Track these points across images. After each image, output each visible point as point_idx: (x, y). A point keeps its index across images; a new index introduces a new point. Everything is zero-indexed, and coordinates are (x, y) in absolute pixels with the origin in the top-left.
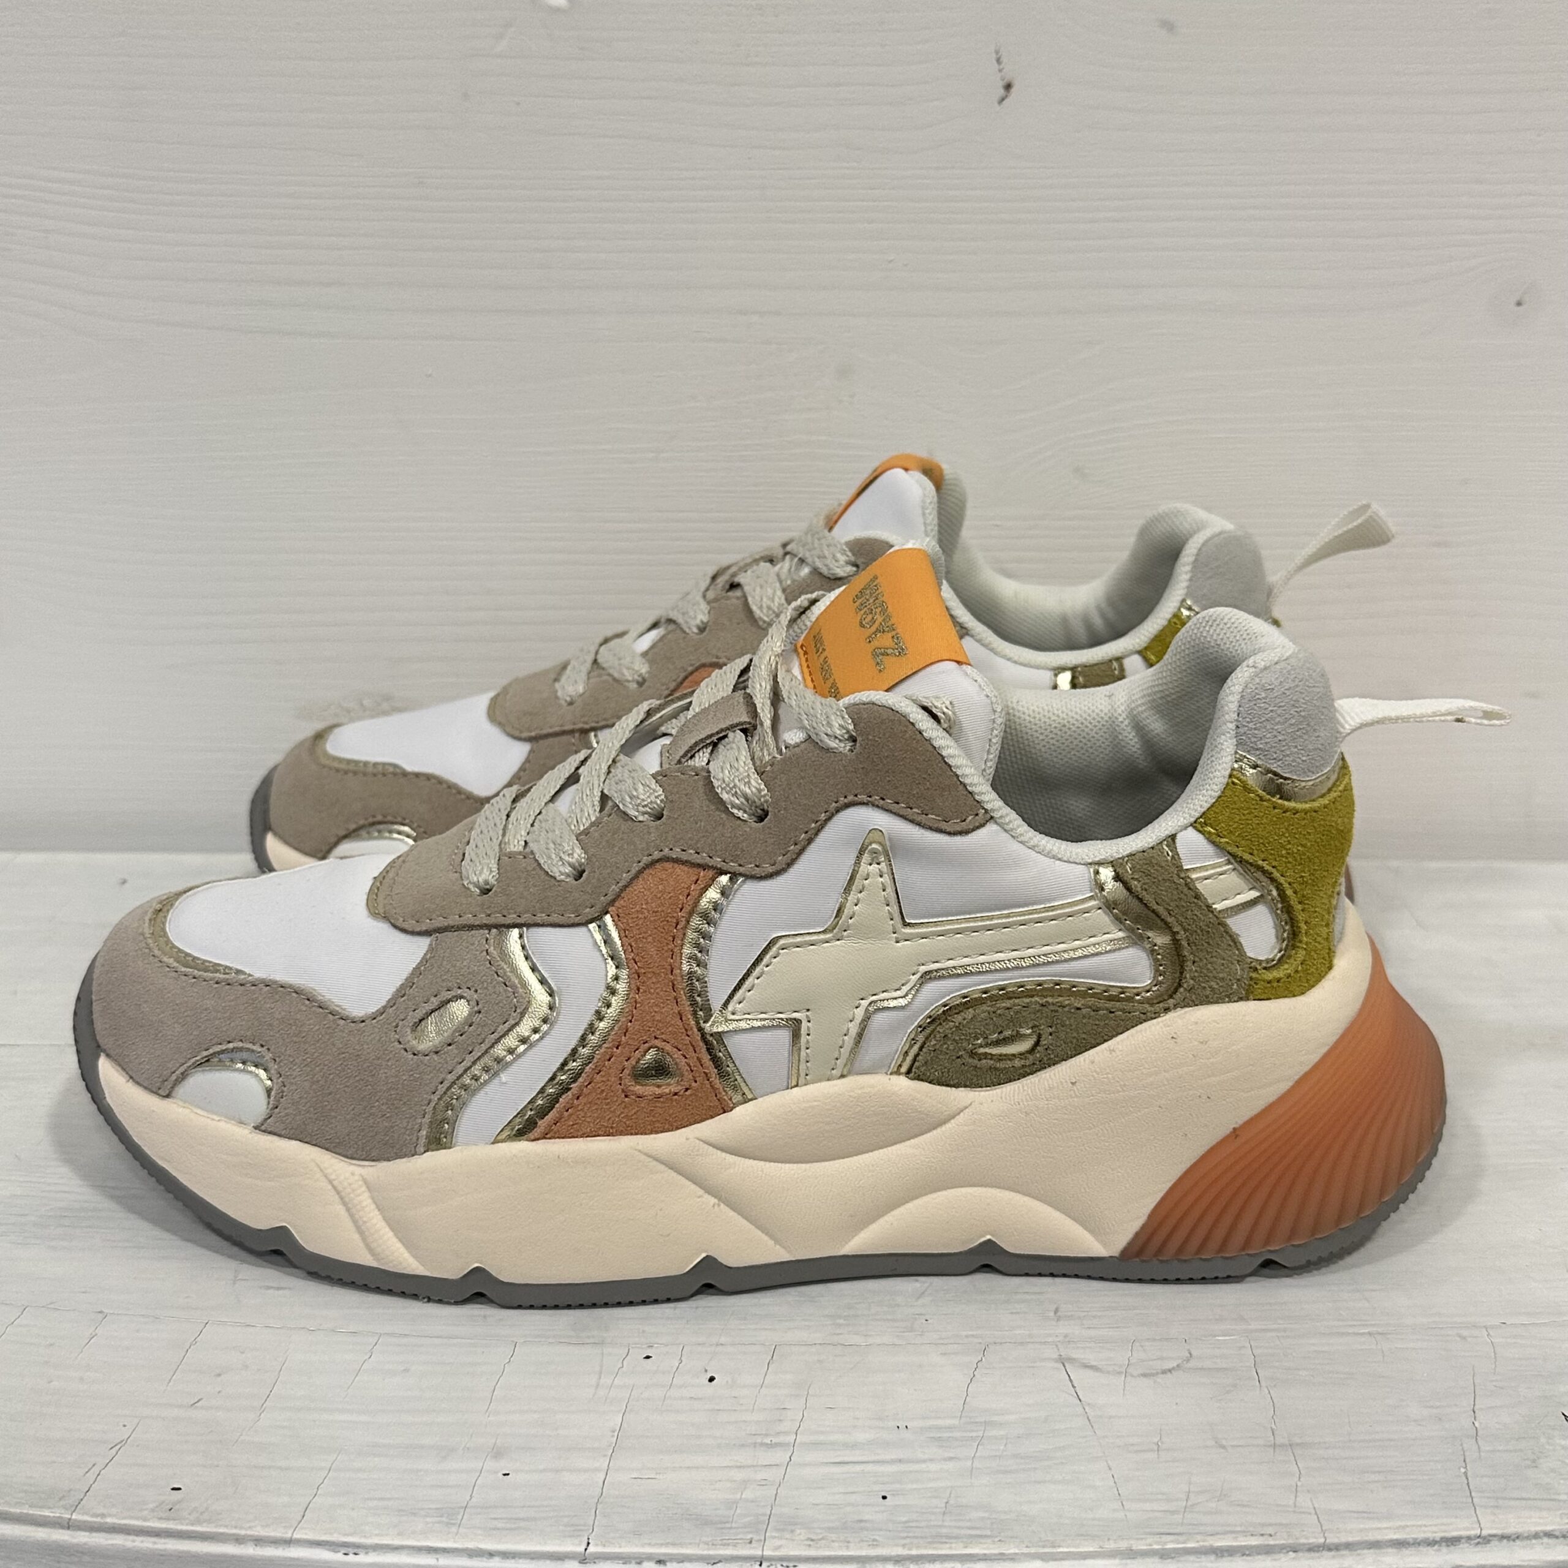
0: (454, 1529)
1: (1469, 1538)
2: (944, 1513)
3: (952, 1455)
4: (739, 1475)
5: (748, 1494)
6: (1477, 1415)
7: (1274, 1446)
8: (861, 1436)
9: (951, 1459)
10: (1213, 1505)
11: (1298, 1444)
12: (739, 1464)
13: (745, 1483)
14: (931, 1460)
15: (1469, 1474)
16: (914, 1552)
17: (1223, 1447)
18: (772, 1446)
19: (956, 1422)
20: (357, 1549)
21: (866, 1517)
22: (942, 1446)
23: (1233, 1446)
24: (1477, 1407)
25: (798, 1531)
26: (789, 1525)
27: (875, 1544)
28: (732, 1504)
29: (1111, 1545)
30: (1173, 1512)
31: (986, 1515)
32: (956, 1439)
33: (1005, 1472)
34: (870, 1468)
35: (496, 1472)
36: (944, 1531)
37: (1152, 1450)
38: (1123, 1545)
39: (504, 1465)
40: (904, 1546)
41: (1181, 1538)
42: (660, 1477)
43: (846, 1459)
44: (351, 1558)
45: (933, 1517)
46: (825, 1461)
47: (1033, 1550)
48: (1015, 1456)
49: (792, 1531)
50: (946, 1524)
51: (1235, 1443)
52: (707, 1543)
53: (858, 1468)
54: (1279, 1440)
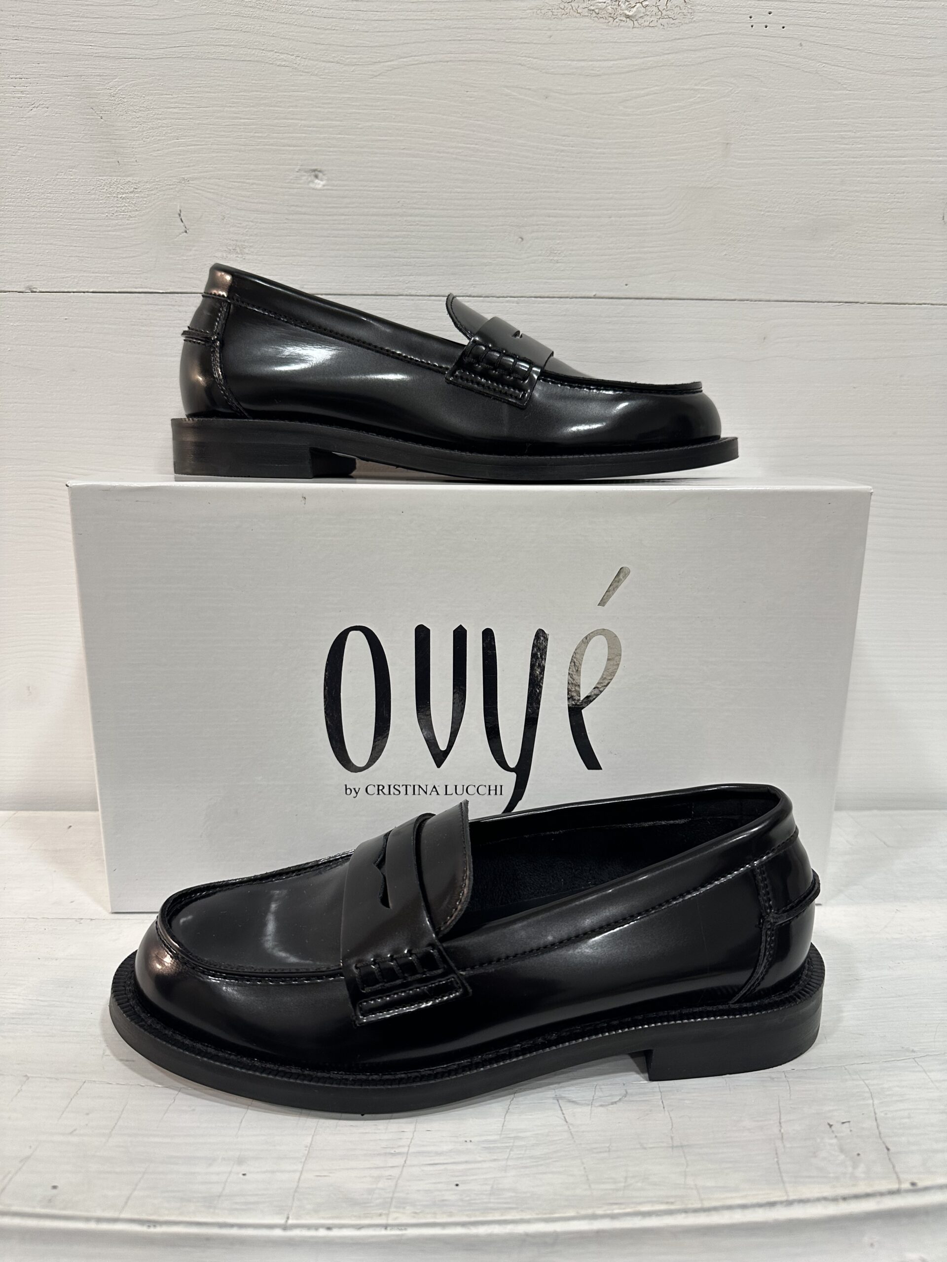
0: (212, 1210)
1: (781, 1203)
2: (490, 1194)
3: (495, 1158)
4: (376, 1173)
5: (380, 1185)
6: (782, 1125)
7: (673, 1147)
8: (445, 1148)
9: (495, 1160)
10: (639, 1184)
11: (685, 1146)
12: (376, 1166)
13: (378, 1178)
14: (484, 1161)
15: (780, 1162)
16: (473, 1219)
17: (645, 1148)
18: (394, 1154)
19: (496, 1137)
20: (155, 1223)
21: (446, 1198)
22: (490, 1153)
23: (651, 1148)
24: (782, 1120)
25: (408, 1208)
26: (403, 1204)
27: (451, 1214)
28: (371, 1191)
29: (583, 1212)
30: (617, 1190)
31: (513, 1194)
32: (498, 1148)
33: (526, 1167)
34: (449, 1167)
35: (238, 1173)
36: (491, 1205)
37: (606, 1152)
38: (590, 1212)
39: (244, 1169)
40: (467, 1216)
41: (623, 1206)
42: (330, 1175)
43: (436, 1162)
44: (152, 1230)
45: (484, 1197)
46: (425, 1163)
47: (540, 1216)
48: (531, 1157)
49: (404, 1208)
50: (492, 1200)
51: (651, 1146)
52: (355, 1216)
53: (442, 1167)
54: (675, 1144)
